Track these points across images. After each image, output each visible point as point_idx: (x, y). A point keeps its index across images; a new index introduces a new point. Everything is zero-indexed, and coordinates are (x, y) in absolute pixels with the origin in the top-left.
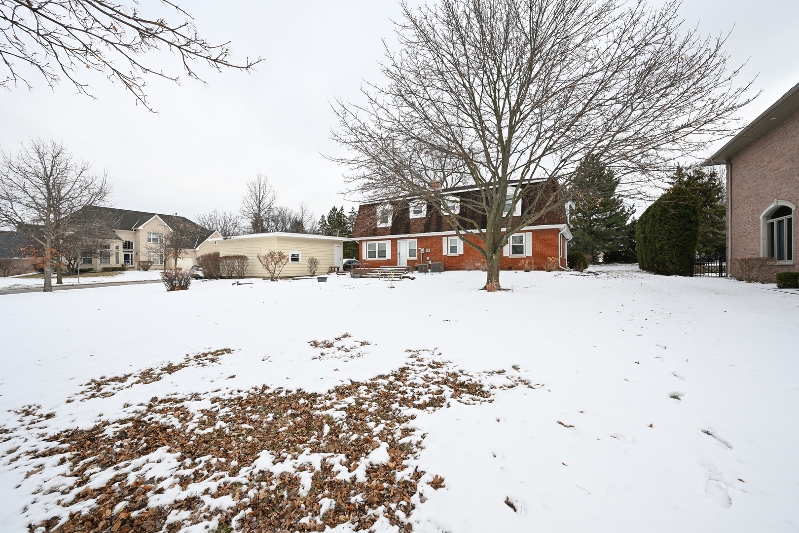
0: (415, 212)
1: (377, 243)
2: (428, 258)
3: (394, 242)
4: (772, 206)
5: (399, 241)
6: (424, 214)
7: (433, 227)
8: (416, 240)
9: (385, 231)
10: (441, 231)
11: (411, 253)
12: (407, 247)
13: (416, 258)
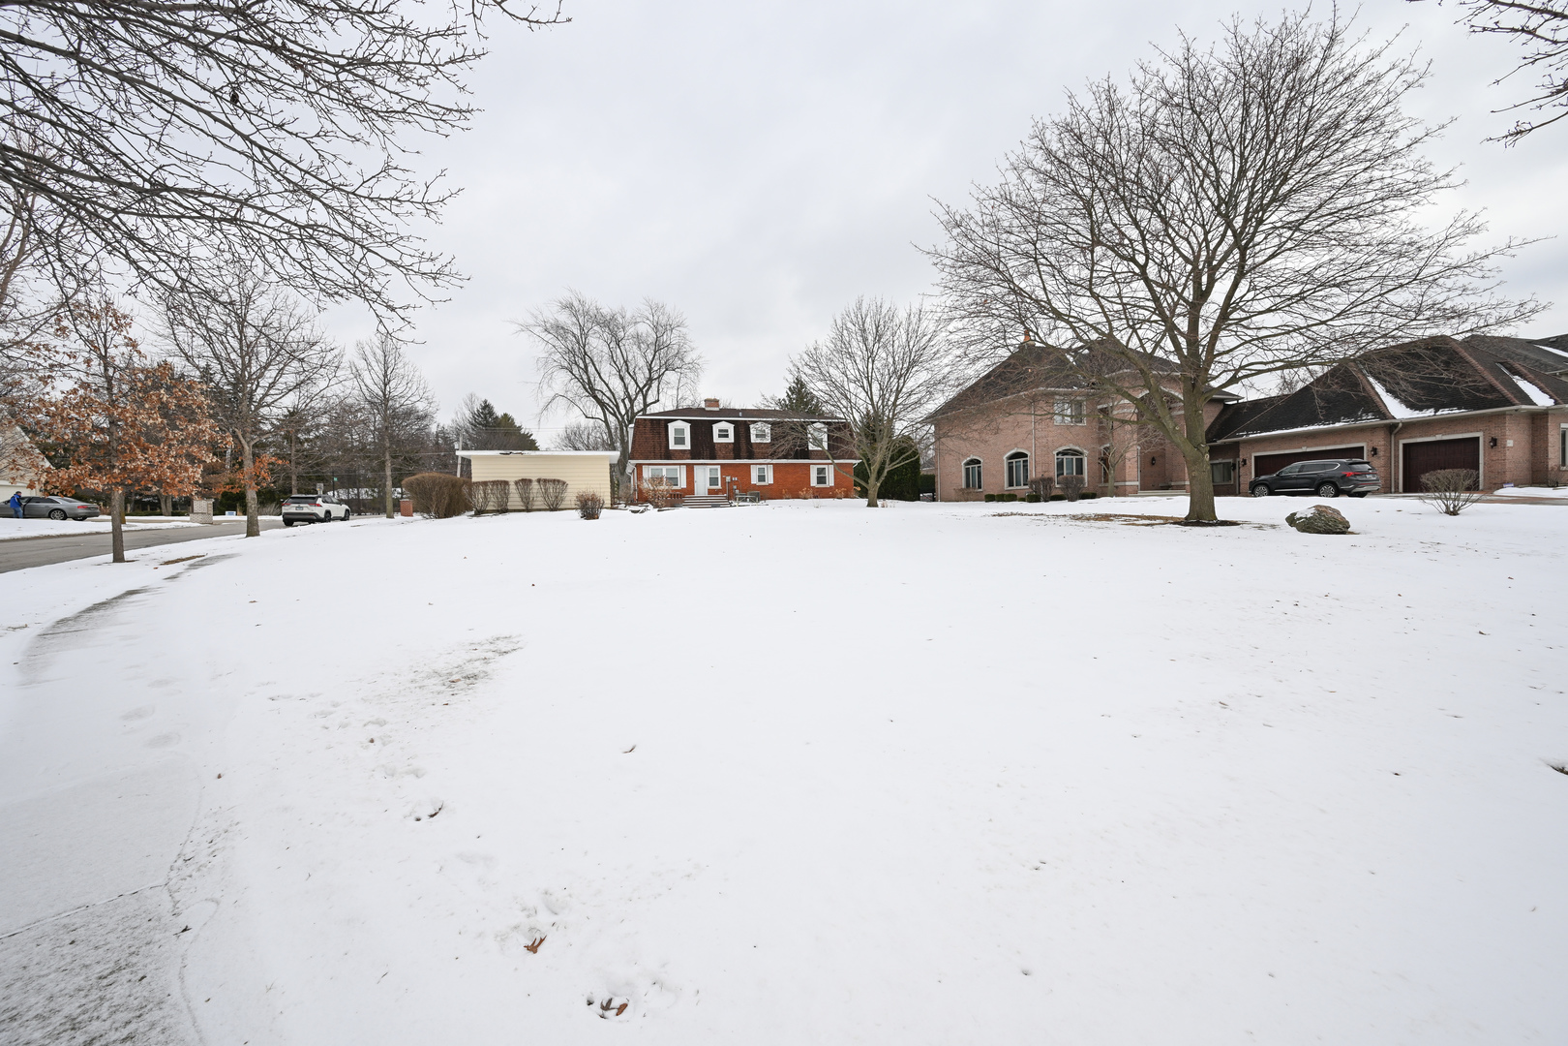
0: (720, 436)
1: (664, 468)
2: (735, 487)
3: (690, 469)
4: (968, 459)
5: (695, 467)
6: (731, 439)
7: (743, 454)
8: (719, 467)
9: (681, 454)
10: (754, 459)
11: (713, 481)
12: (705, 474)
13: (719, 487)
